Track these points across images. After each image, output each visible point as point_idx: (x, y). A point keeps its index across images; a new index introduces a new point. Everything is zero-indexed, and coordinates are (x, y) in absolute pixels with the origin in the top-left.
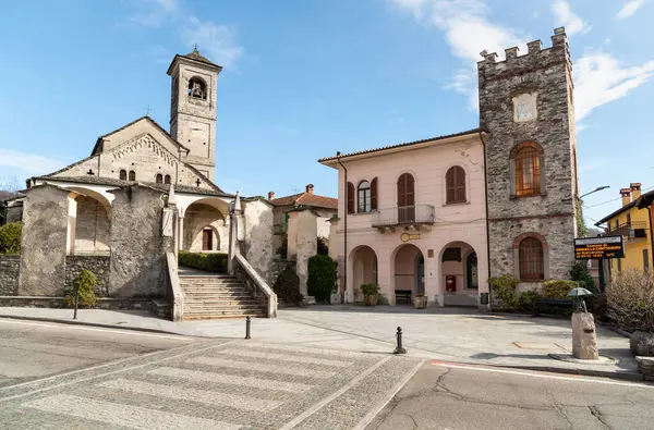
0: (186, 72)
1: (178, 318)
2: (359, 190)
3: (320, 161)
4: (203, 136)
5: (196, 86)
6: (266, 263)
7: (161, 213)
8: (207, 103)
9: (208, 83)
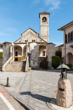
0: (42, 16)
1: (3, 71)
2: (69, 36)
3: (58, 30)
4: (46, 30)
5: (44, 19)
6: (37, 58)
7: (10, 48)
8: (46, 22)
9: (47, 18)
